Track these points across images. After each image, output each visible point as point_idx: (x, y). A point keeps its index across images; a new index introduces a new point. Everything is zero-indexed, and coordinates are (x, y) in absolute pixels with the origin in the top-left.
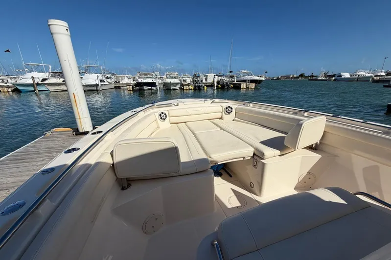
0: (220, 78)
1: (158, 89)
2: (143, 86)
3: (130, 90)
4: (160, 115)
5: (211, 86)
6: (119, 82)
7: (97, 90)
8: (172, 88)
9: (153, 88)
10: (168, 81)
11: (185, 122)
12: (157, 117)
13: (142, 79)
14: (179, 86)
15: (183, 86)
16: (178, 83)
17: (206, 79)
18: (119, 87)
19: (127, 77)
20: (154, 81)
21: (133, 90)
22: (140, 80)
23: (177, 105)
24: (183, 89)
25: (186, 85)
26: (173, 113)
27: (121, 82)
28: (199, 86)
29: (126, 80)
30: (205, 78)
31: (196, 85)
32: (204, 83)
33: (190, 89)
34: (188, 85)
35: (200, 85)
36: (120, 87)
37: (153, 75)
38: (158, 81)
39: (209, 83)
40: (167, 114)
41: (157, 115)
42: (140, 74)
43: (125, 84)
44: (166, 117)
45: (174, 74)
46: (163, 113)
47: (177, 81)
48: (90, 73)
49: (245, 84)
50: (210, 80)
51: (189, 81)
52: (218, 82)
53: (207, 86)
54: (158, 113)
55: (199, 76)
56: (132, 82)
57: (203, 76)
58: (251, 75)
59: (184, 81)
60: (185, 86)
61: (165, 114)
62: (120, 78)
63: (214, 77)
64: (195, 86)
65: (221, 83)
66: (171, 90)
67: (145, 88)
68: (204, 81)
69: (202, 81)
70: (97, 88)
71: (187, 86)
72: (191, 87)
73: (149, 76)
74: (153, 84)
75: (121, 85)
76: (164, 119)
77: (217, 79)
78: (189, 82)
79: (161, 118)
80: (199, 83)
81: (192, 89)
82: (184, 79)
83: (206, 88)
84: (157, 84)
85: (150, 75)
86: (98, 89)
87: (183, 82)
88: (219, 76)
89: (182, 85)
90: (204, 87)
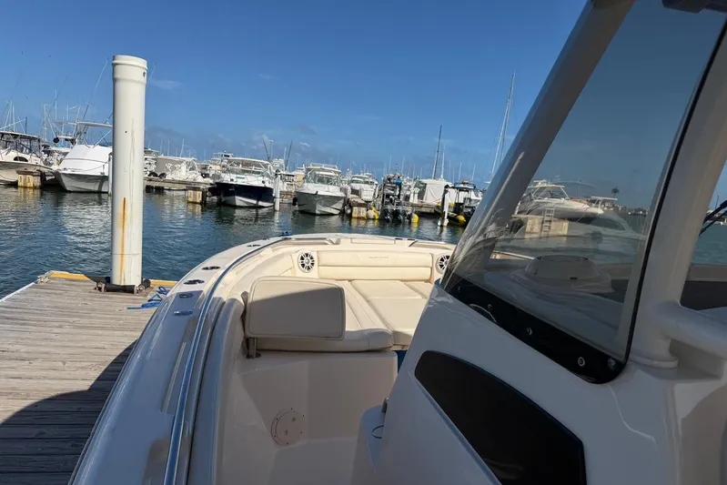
0: (463, 195)
1: (277, 207)
2: (233, 194)
3: (195, 203)
4: (302, 258)
5: (435, 214)
6: (163, 175)
7: (100, 192)
8: (320, 209)
9: (261, 203)
10: (311, 188)
11: (350, 281)
12: (296, 263)
13: (233, 176)
14: (339, 205)
15: (351, 207)
16: (337, 199)
17: (421, 195)
18: (160, 190)
19: (188, 164)
20: (268, 185)
21: (203, 203)
22: (227, 178)
23: (337, 243)
24: (350, 216)
25: (360, 205)
26: (326, 258)
27: (169, 177)
28: (396, 213)
29: (182, 173)
30: (417, 190)
31: (389, 207)
32: (413, 205)
33: (368, 219)
34: (366, 204)
35: (400, 208)
36: (163, 189)
37: (266, 166)
38: (279, 187)
39: (428, 206)
40: (315, 258)
41: (296, 257)
42: (230, 161)
43: (180, 183)
44: (312, 264)
45: (330, 171)
46: (307, 255)
47: (333, 191)
48: (89, 143)
49: (538, 219)
50: (432, 199)
51: (368, 193)
52: (458, 208)
53: (422, 215)
54: (298, 254)
55: (400, 185)
56: (200, 179)
57: (412, 184)
58: (560, 195)
59: (355, 192)
60: (355, 209)
61: (312, 258)
62: (169, 166)
63: (446, 192)
64: (385, 212)
65: (465, 210)
66: (315, 215)
67: (239, 200)
68: (414, 200)
69: (407, 198)
70: (100, 186)
71: (363, 209)
72: (372, 213)
73: (253, 168)
74: (263, 193)
75: (166, 186)
76: (309, 268)
77: (453, 198)
78: (370, 198)
79: (303, 265)
80: (398, 204)
81: (374, 219)
82: (357, 186)
83: (415, 218)
84: (276, 193)
85: (258, 165)
86: (104, 189)
87: (350, 196)
88: (461, 189)
89: (348, 203)
90: (410, 217)
